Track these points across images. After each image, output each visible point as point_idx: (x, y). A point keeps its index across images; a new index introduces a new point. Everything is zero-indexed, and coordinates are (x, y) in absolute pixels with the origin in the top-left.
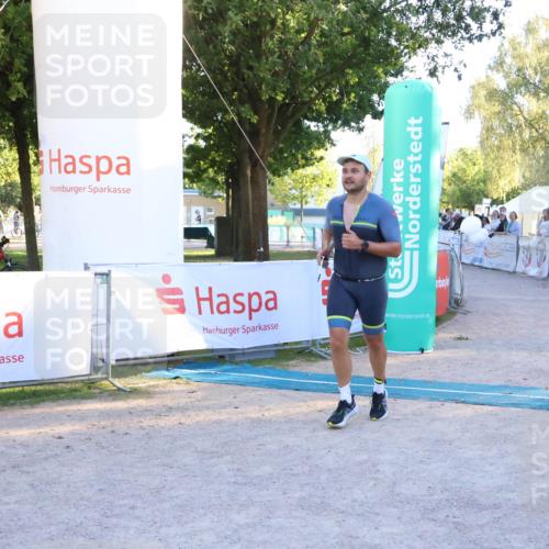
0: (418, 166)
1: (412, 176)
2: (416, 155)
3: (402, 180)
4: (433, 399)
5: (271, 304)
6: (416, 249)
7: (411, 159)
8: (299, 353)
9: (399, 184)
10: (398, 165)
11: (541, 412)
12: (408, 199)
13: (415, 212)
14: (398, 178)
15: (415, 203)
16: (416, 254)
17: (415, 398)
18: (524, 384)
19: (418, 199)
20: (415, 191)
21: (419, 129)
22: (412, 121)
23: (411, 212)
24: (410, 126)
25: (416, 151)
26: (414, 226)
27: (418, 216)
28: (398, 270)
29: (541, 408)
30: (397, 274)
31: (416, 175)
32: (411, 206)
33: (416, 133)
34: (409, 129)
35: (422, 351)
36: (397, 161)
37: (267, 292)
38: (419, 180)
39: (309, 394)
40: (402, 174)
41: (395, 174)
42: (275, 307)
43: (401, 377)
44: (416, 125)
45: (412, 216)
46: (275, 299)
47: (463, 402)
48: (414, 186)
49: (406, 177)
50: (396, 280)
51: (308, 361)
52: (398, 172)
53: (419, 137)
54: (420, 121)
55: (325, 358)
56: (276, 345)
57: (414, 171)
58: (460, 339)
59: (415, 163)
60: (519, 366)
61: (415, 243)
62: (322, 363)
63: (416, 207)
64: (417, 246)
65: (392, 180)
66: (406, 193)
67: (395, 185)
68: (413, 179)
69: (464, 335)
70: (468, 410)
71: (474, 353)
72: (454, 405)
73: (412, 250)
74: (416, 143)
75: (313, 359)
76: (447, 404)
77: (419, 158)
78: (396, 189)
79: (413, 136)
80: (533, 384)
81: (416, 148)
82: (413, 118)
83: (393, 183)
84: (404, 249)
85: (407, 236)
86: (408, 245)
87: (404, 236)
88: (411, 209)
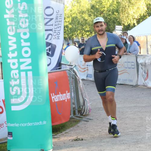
0: (24, 4)
6: (29, 70)
9: (11, 20)
10: (9, 4)
12: (18, 31)
13: (26, 41)
14: (9, 15)
15: (25, 34)
16: (30, 74)
19: (27, 31)
20: (24, 24)
23: (22, 41)
26: (26, 52)
27: (28, 44)
32: (22, 36)
36: (8, 1)
38: (26, 15)
41: (7, 11)
45: (23, 44)
48: (23, 20)
52: (9, 10)
58: (76, 140)
59: (22, 2)
61: (28, 65)
63: (27, 36)
64: (30, 68)
65: (6, 16)
67: (8, 20)
68: (21, 15)
69: (80, 137)
73: (26, 71)
78: (8, 23)
83: (6, 19)
84: (20, 71)
85: (21, 60)
86: (23, 67)
87: (19, 60)
88: (23, 39)
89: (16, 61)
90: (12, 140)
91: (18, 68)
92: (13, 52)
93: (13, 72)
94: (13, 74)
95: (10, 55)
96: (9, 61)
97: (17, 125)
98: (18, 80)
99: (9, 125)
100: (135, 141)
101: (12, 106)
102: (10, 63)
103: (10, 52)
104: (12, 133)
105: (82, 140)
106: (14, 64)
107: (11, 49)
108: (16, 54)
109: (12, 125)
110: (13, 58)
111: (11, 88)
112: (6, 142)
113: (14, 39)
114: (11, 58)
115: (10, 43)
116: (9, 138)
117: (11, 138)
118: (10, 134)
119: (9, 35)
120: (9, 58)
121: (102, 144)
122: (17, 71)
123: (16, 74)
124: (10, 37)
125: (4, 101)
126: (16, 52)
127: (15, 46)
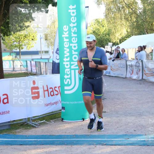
0: (75, 28)
1: (72, 33)
2: (74, 23)
3: (68, 36)
4: (90, 144)
5: (6, 101)
6: (77, 69)
7: (72, 25)
8: (21, 125)
9: (66, 38)
10: (65, 28)
11: (144, 147)
12: (71, 45)
13: (75, 51)
14: (66, 35)
15: (75, 47)
17: (81, 144)
18: (134, 133)
19: (76, 45)
20: (74, 41)
21: (75, 11)
22: (71, 7)
23: (73, 51)
24: (70, 9)
25: (74, 21)
26: (75, 58)
27: (77, 53)
28: (69, 80)
29: (144, 145)
30: (68, 82)
31: (74, 33)
32: (73, 48)
33: (73, 13)
34: (69, 11)
35: (84, 119)
36: (65, 26)
37: (3, 95)
38: (76, 35)
39: (28, 146)
40: (67, 32)
41: (64, 33)
42: (8, 102)
43: (74, 134)
44: (73, 9)
45: (74, 53)
46: (7, 98)
47: (105, 145)
48: (74, 38)
49: (70, 34)
50: (68, 85)
51: (26, 129)
52: (66, 32)
53: (75, 14)
54: (75, 7)
55: (35, 127)
56: (9, 122)
57: (73, 31)
59: (74, 27)
60: (132, 124)
61: (76, 66)
62: (34, 129)
63: (76, 48)
65: (63, 36)
66: (70, 42)
67: (64, 38)
68: (73, 35)
70: (108, 149)
71: (109, 119)
72: (101, 146)
73: (75, 70)
74: (73, 18)
75: (29, 128)
76: (98, 146)
77: (75, 25)
78: (65, 40)
79: (72, 14)
80: (139, 133)
81: (73, 20)
82: (71, 5)
83: (63, 37)
84: (71, 69)
85: (72, 63)
86: (73, 67)
87: (70, 63)
88: (73, 50)
89: (68, 63)
90: (65, 112)
91: (70, 68)
92: (67, 57)
93: (66, 70)
94: (66, 71)
95: (65, 59)
96: (64, 63)
97: (68, 103)
98: (69, 75)
99: (63, 102)
100: (139, 114)
101: (65, 91)
102: (65, 64)
103: (65, 58)
104: (64, 107)
105: (105, 112)
106: (67, 65)
107: (65, 56)
108: (68, 59)
109: (65, 103)
110: (67, 61)
111: (65, 80)
112: (61, 112)
113: (68, 50)
114: (65, 61)
115: (65, 52)
116: (62, 111)
117: (64, 111)
118: (63, 108)
119: (65, 47)
120: (64, 61)
121: (118, 115)
122: (69, 70)
123: (68, 71)
124: (65, 49)
125: (59, 87)
126: (69, 58)
127: (68, 54)
